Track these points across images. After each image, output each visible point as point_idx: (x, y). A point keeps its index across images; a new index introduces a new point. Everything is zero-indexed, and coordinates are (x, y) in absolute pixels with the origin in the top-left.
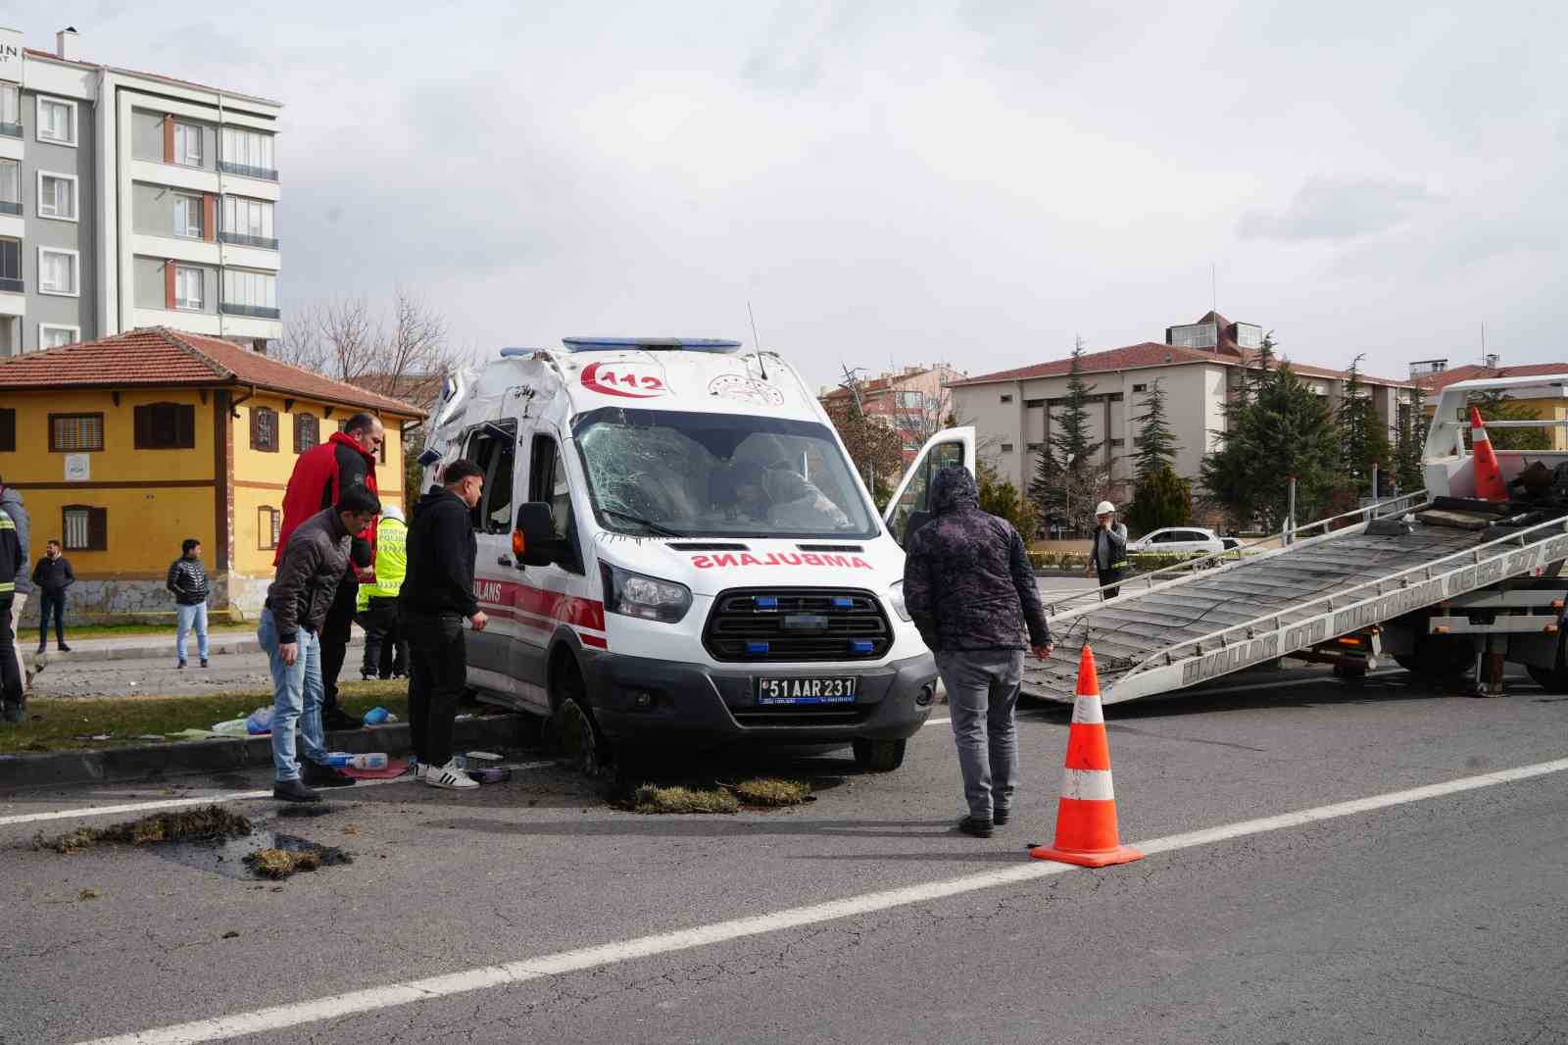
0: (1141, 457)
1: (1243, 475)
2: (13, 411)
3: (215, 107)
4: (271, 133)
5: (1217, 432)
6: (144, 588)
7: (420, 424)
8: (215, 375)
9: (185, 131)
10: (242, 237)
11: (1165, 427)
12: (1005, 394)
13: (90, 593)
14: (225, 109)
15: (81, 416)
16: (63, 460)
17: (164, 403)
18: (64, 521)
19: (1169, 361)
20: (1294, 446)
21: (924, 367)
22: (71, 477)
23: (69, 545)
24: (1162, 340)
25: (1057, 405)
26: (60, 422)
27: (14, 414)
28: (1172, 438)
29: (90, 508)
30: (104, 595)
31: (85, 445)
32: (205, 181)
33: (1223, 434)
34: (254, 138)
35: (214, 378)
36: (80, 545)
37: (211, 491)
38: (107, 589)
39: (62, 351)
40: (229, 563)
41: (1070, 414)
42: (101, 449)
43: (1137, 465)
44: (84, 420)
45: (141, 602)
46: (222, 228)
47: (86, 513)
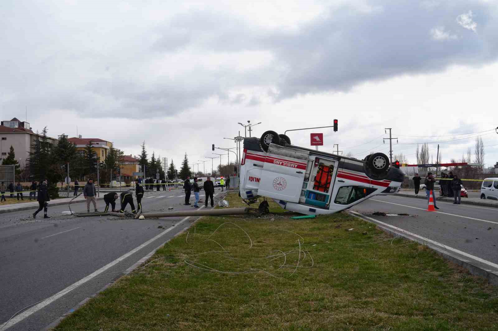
19: (14, 132)
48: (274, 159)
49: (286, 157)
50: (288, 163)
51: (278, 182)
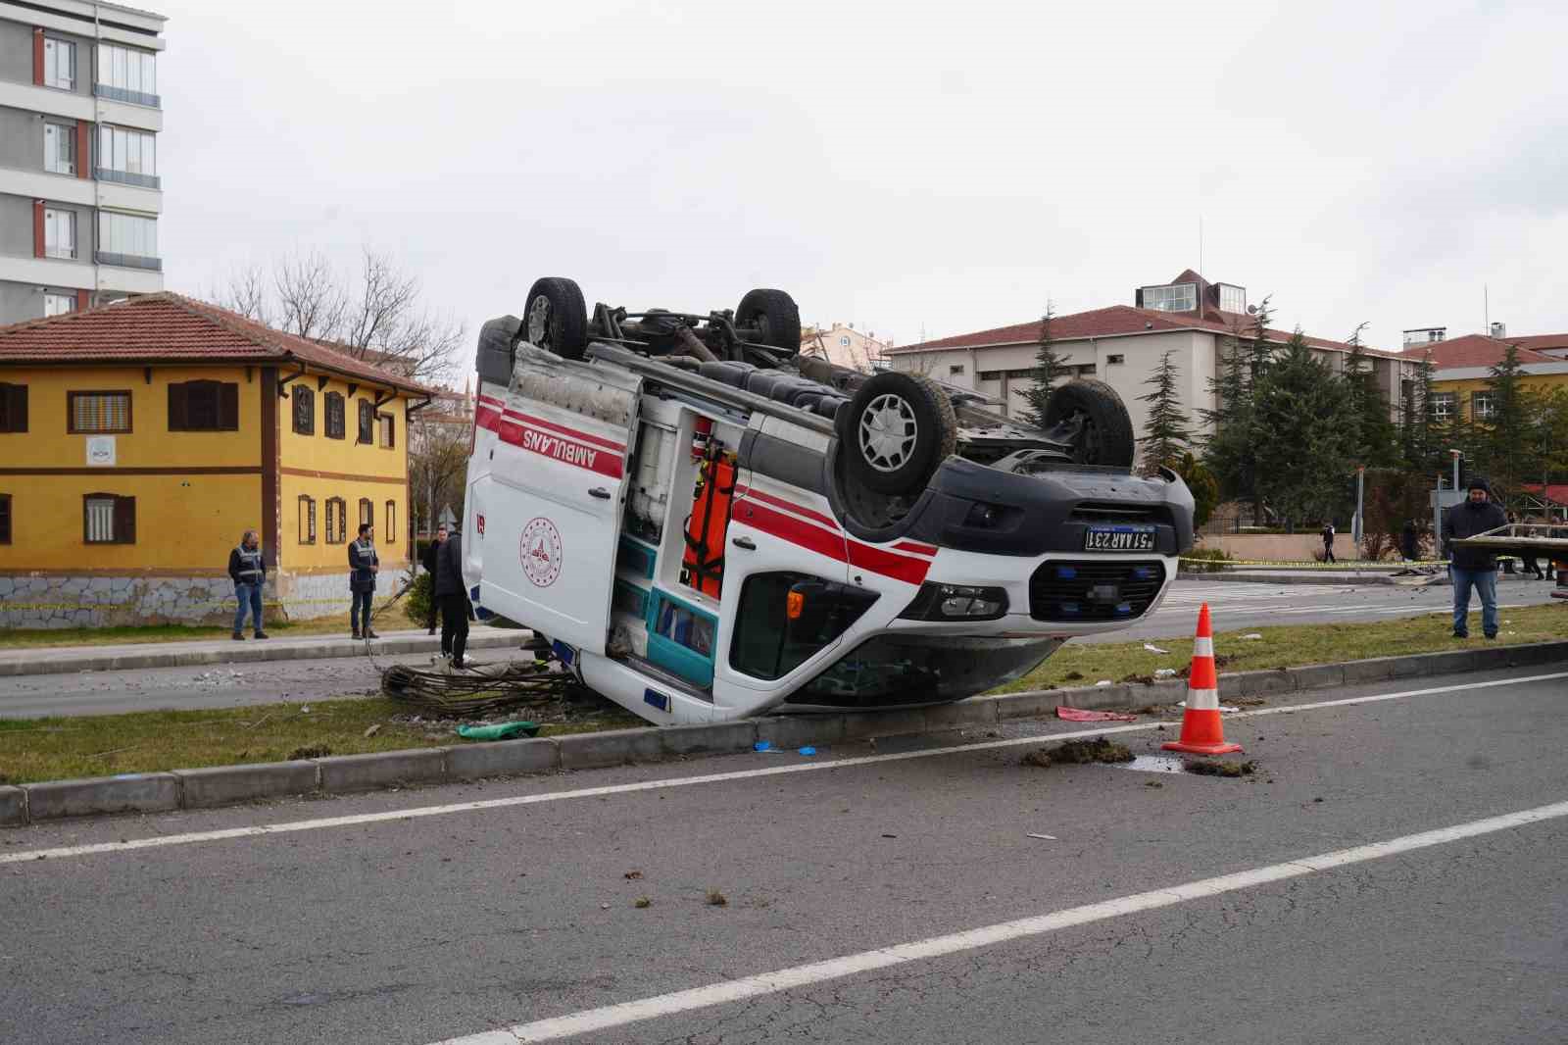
0: (1148, 441)
1: (1253, 461)
2: (25, 388)
3: (91, 20)
4: (153, 51)
5: (1205, 411)
6: (178, 585)
7: (429, 402)
8: (265, 350)
9: (57, 46)
10: (119, 173)
11: (1177, 407)
12: (955, 364)
13: (116, 591)
14: (103, 22)
15: (105, 393)
16: (85, 443)
17: (203, 381)
18: (86, 511)
19: (1150, 328)
20: (1310, 429)
21: (821, 328)
22: (92, 462)
23: (91, 538)
24: (1132, 303)
25: (1016, 377)
26: (80, 401)
27: (26, 392)
28: (1184, 420)
29: (116, 497)
30: (131, 594)
31: (109, 426)
32: (80, 107)
33: (1212, 413)
34: (133, 55)
35: (263, 354)
36: (104, 538)
37: (257, 478)
38: (136, 587)
39: (65, 319)
40: (277, 559)
41: (1039, 388)
42: (129, 430)
43: (1145, 451)
44: (109, 399)
45: (175, 601)
46: (97, 164)
47: (112, 501)
48: (530, 426)
49: (565, 412)
50: (568, 443)
51: (535, 547)
